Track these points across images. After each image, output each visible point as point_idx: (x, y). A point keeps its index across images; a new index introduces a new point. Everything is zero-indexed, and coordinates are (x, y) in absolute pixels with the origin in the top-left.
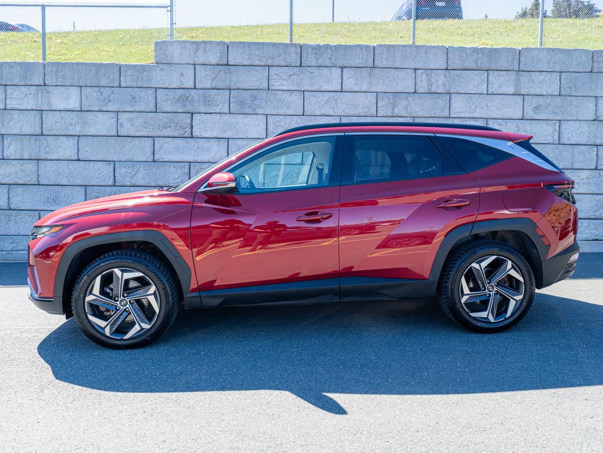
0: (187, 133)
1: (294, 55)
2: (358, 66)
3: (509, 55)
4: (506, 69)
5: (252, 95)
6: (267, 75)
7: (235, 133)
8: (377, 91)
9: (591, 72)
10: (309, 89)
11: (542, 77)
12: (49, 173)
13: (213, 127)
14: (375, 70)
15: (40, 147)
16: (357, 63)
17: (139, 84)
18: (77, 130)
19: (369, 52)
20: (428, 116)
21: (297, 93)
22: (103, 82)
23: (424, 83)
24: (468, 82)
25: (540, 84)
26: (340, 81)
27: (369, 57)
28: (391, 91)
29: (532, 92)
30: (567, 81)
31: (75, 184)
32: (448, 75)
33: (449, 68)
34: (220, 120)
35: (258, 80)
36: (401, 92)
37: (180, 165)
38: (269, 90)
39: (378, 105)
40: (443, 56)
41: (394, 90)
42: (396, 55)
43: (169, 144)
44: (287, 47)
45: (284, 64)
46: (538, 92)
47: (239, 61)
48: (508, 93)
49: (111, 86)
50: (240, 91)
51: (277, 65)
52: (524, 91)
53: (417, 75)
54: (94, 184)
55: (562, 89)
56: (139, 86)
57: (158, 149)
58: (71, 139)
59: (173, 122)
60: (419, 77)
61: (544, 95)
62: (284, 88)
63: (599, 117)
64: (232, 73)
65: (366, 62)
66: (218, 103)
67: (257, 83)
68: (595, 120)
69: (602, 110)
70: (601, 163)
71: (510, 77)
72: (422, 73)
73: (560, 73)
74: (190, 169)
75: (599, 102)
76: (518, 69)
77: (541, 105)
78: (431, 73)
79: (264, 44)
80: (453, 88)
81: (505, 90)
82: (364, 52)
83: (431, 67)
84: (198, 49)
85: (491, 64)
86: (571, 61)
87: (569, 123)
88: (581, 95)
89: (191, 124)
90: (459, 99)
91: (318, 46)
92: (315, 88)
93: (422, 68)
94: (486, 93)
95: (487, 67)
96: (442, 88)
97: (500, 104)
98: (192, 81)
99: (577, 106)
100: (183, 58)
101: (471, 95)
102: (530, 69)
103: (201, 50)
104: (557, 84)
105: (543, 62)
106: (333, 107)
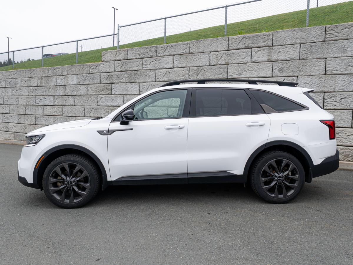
0: (110, 93)
2: (181, 54)
4: (263, 46)
5: (135, 73)
6: (142, 63)
8: (189, 66)
9: (324, 41)
10: (158, 68)
11: (287, 48)
12: (65, 111)
13: (119, 90)
14: (189, 55)
15: (64, 100)
20: (215, 78)
21: (153, 71)
23: (214, 60)
24: (239, 57)
26: (173, 62)
28: (196, 66)
30: (305, 50)
33: (229, 49)
34: (122, 86)
36: (202, 66)
38: (142, 70)
43: (103, 98)
45: (149, 56)
47: (131, 57)
48: (264, 61)
49: (87, 73)
50: (130, 71)
51: (146, 57)
52: (274, 58)
53: (211, 55)
55: (301, 55)
56: (95, 73)
57: (99, 101)
58: (73, 97)
59: (105, 88)
62: (148, 68)
63: (328, 72)
66: (122, 78)
67: (138, 67)
68: (325, 74)
69: (330, 67)
70: (326, 105)
71: (265, 51)
72: (213, 54)
73: (301, 44)
74: (109, 109)
75: (328, 61)
76: (272, 45)
77: (284, 67)
78: (218, 54)
79: (141, 48)
80: (230, 61)
81: (261, 59)
82: (185, 46)
83: (219, 50)
84: (116, 54)
85: (254, 44)
86: (309, 36)
87: (303, 78)
88: (315, 58)
89: (111, 89)
90: (232, 67)
91: (164, 45)
92: (161, 67)
93: (214, 51)
94: (250, 62)
95: (251, 46)
96: (224, 62)
97: (257, 68)
98: (113, 69)
99: (310, 66)
100: (111, 58)
101: (240, 64)
102: (279, 44)
103: (118, 54)
104: (297, 52)
105: (289, 39)
106: (168, 77)
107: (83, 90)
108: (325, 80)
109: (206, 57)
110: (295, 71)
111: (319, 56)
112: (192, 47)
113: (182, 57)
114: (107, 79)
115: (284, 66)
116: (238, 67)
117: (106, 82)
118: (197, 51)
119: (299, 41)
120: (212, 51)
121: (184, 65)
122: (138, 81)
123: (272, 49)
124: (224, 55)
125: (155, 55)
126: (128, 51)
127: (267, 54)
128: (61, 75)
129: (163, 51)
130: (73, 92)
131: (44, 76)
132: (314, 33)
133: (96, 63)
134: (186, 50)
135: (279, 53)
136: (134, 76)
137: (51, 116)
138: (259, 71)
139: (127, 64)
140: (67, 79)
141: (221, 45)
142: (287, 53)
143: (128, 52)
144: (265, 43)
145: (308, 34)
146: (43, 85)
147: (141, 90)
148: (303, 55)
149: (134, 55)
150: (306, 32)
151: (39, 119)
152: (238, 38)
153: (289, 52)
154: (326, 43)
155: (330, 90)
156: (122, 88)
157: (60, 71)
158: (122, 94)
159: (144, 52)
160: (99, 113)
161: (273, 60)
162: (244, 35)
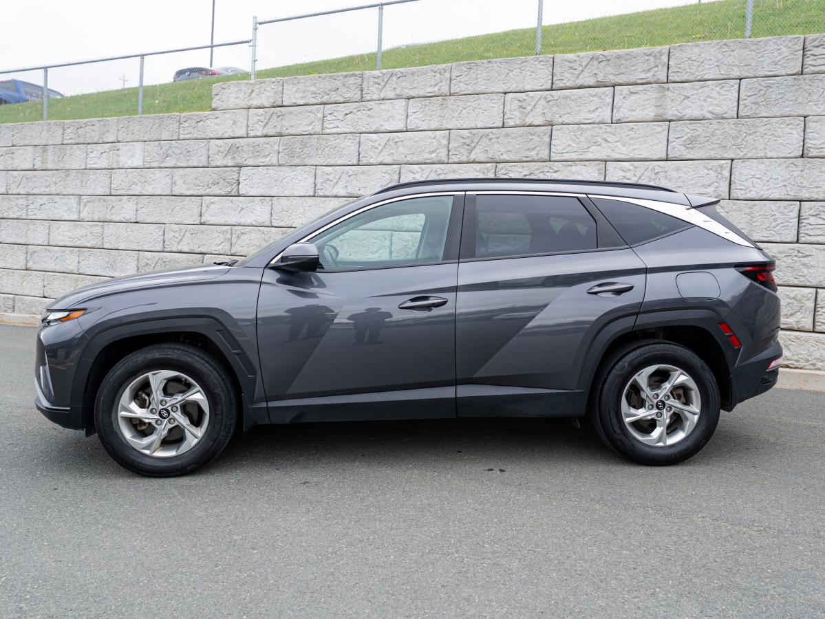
0: (234, 191)
2: (429, 95)
4: (644, 81)
5: (303, 142)
6: (321, 116)
7: (280, 188)
9: (800, 73)
10: (367, 131)
11: (705, 89)
12: (111, 236)
14: (450, 99)
16: (428, 90)
18: (138, 190)
19: (445, 75)
20: (517, 160)
21: (352, 136)
23: (515, 113)
24: (580, 107)
26: (405, 116)
27: (444, 81)
28: (468, 127)
30: (751, 93)
31: (131, 249)
33: (554, 87)
34: (267, 174)
35: (311, 123)
36: (483, 127)
37: (223, 229)
38: (322, 133)
39: (450, 147)
41: (473, 125)
43: (215, 204)
45: (342, 100)
47: (292, 100)
48: (645, 119)
49: (170, 139)
50: (291, 137)
51: (333, 101)
53: (506, 101)
54: (146, 249)
55: (742, 107)
57: (205, 210)
59: (222, 178)
60: (509, 105)
62: (338, 130)
63: (810, 151)
64: (284, 115)
65: (439, 89)
66: (267, 153)
67: (310, 127)
68: (802, 156)
69: (815, 139)
70: (807, 232)
71: (649, 93)
72: (513, 98)
73: (740, 80)
74: (232, 234)
75: (811, 125)
76: (666, 81)
77: (698, 135)
78: (525, 98)
79: (320, 77)
80: (558, 116)
81: (639, 115)
82: (437, 74)
83: (527, 88)
84: (253, 91)
85: (620, 77)
86: (761, 59)
87: (747, 163)
88: (778, 114)
89: (238, 180)
90: (564, 133)
91: (381, 73)
92: (374, 128)
93: (516, 90)
94: (610, 121)
95: (613, 82)
96: (540, 118)
97: (628, 138)
98: (245, 129)
99: (765, 134)
100: (238, 101)
101: (583, 126)
102: (685, 78)
103: (256, 91)
104: (731, 100)
105: (710, 65)
106: (392, 153)
107: (159, 182)
108: (802, 171)
109: (493, 105)
110: (723, 147)
111: (787, 109)
112: (458, 78)
113: (430, 103)
114: (226, 154)
115: (698, 133)
116: (579, 133)
117: (224, 163)
118: (471, 89)
119: (736, 73)
120: (509, 91)
121: (435, 125)
122: (312, 163)
123: (668, 89)
124: (542, 102)
125: (358, 97)
126: (285, 84)
127: (654, 101)
128: (101, 142)
129: (380, 87)
130: (131, 188)
131: (50, 143)
132: (776, 54)
133: (197, 113)
134: (441, 86)
135: (686, 101)
136: (301, 148)
137: (72, 249)
138: (633, 145)
139: (280, 118)
140: (117, 152)
141: (534, 75)
142: (705, 101)
143: (285, 88)
144: (650, 75)
145: (759, 55)
146: (49, 167)
147: (319, 186)
148: (748, 108)
149: (301, 95)
150: (754, 50)
151: (35, 255)
152: (577, 59)
153: (711, 98)
154: (805, 79)
155: (815, 197)
156: (269, 179)
157: (96, 131)
158: (268, 195)
159: (329, 87)
160: (203, 243)
161: (670, 118)
162: (594, 52)
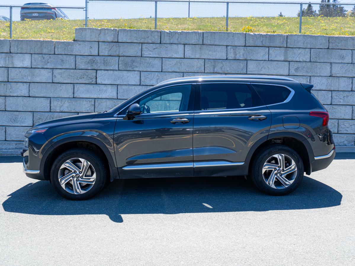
0: (94, 81)
1: (156, 37)
2: (194, 43)
3: (281, 39)
4: (279, 46)
5: (132, 60)
6: (141, 48)
7: (121, 81)
8: (204, 58)
9: (328, 48)
10: (165, 57)
11: (300, 51)
12: (11, 104)
13: (109, 78)
14: (203, 46)
15: (6, 89)
16: (193, 42)
17: (66, 53)
18: (29, 79)
19: (200, 36)
20: (234, 73)
21: (158, 59)
22: (45, 51)
23: (232, 54)
24: (257, 54)
25: (298, 55)
26: (183, 52)
27: (200, 39)
28: (213, 59)
29: (294, 60)
30: (314, 54)
31: (27, 111)
32: (245, 50)
33: (246, 45)
34: (113, 74)
35: (136, 51)
36: (219, 59)
37: (89, 100)
38: (142, 57)
39: (205, 66)
40: (243, 38)
41: (215, 58)
42: (216, 38)
43: (83, 88)
44: (152, 32)
45: (151, 42)
46: (298, 59)
47: (124, 40)
48: (280, 60)
49: (49, 53)
50: (125, 57)
51: (147, 42)
52: (290, 59)
53: (228, 49)
54: (38, 111)
55: (311, 58)
56: (66, 54)
57: (76, 90)
58: (25, 84)
59: (85, 75)
60: (229, 51)
61: (301, 62)
62: (151, 56)
63: (333, 74)
64: (120, 47)
65: (199, 41)
66: (112, 64)
67: (135, 53)
68: (331, 76)
69: (334, 71)
70: (334, 101)
71: (281, 51)
72: (231, 48)
73: (311, 49)
74: (95, 103)
75: (333, 66)
76: (286, 47)
78: (236, 48)
80: (249, 57)
81: (278, 58)
82: (197, 35)
83: (236, 45)
84: (100, 33)
85: (271, 44)
86: (316, 42)
87: (315, 77)
88: (323, 62)
89: (96, 76)
90: (252, 63)
91: (170, 32)
92: (169, 56)
94: (268, 60)
95: (268, 45)
96: (242, 57)
97: (276, 67)
98: (97, 52)
99: (320, 68)
101: (259, 61)
102: (293, 46)
104: (308, 55)
105: (301, 42)
106: (179, 67)
109: (223, 50)
111: (325, 60)
112: (207, 38)
114: (87, 64)
115: (299, 66)
116: (258, 64)
117: (86, 67)
118: (213, 43)
122: (138, 70)
124: (243, 51)
125: (159, 42)
127: (283, 54)
129: (170, 38)
130: (24, 78)
132: (321, 41)
143: (119, 33)
147: (142, 81)
148: (314, 59)
149: (129, 38)
150: (314, 39)
152: (255, 35)
154: (330, 51)
156: (114, 77)
158: (115, 84)
159: (144, 36)
